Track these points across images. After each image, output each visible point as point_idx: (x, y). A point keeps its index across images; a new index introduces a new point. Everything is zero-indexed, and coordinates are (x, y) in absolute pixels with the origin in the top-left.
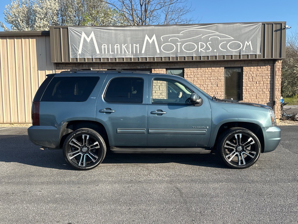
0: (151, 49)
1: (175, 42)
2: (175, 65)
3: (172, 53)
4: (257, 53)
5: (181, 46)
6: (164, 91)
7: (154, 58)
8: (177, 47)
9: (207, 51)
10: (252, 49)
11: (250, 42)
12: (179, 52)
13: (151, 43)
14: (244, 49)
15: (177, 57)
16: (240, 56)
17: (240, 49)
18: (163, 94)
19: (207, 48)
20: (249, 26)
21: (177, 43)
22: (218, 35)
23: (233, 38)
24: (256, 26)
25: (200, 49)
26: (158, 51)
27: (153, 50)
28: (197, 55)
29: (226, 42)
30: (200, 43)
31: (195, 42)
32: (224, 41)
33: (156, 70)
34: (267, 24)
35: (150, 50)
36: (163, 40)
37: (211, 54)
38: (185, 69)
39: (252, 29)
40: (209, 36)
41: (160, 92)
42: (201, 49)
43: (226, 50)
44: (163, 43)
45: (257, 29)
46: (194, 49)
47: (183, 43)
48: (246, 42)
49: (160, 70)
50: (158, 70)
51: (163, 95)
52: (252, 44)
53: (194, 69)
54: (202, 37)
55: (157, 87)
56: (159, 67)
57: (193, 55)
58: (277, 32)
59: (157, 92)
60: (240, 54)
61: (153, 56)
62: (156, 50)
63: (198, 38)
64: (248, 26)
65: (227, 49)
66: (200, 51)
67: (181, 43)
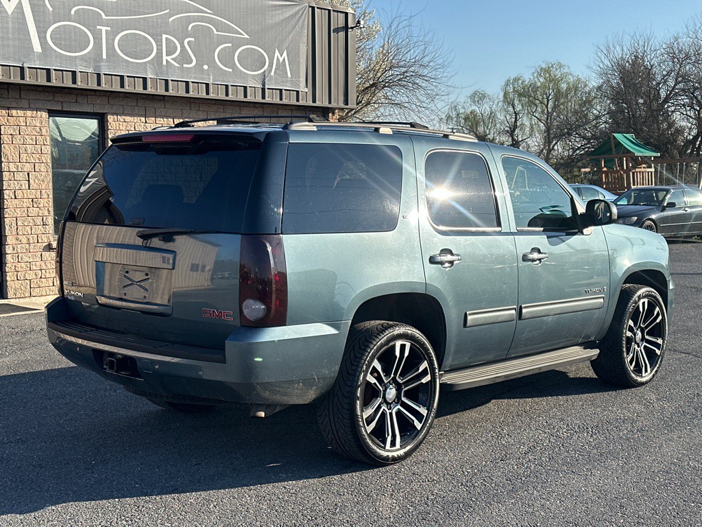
0: (11, 36)
1: (91, 21)
2: (80, 100)
3: (82, 58)
4: (299, 87)
5: (111, 36)
6: (43, 192)
7: (22, 69)
8: (97, 41)
9: (185, 66)
10: (289, 75)
11: (285, 54)
12: (104, 57)
13: (10, 13)
14: (272, 74)
15: (99, 75)
16: (263, 90)
17: (262, 71)
18: (42, 202)
19: (184, 58)
20: (282, 5)
21: (98, 27)
22: (210, 21)
23: (246, 36)
24: (297, 8)
25: (165, 57)
26: (37, 48)
27: (19, 39)
28: (157, 75)
29: (230, 45)
30: (164, 36)
31: (151, 31)
32: (226, 40)
33: (14, 112)
34: (318, 8)
35: (8, 38)
36: (51, 9)
37: (195, 78)
38: (110, 118)
39: (289, 17)
40: (189, 20)
41: (32, 194)
42: (169, 58)
43: (231, 70)
44: (51, 17)
45: (299, 19)
46: (150, 55)
47: (116, 28)
48: (277, 53)
49: (29, 113)
50: (20, 113)
51: (41, 205)
52: (291, 59)
53: (136, 119)
54: (171, 20)
55: (19, 176)
56: (25, 103)
57: (146, 73)
58: (338, 33)
59: (19, 194)
60: (264, 85)
61: (19, 61)
62: (30, 40)
63: (159, 21)
64: (279, 6)
65: (233, 66)
66: (164, 63)
67: (109, 29)
